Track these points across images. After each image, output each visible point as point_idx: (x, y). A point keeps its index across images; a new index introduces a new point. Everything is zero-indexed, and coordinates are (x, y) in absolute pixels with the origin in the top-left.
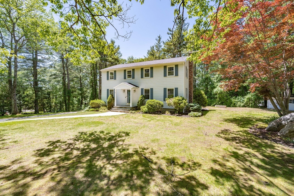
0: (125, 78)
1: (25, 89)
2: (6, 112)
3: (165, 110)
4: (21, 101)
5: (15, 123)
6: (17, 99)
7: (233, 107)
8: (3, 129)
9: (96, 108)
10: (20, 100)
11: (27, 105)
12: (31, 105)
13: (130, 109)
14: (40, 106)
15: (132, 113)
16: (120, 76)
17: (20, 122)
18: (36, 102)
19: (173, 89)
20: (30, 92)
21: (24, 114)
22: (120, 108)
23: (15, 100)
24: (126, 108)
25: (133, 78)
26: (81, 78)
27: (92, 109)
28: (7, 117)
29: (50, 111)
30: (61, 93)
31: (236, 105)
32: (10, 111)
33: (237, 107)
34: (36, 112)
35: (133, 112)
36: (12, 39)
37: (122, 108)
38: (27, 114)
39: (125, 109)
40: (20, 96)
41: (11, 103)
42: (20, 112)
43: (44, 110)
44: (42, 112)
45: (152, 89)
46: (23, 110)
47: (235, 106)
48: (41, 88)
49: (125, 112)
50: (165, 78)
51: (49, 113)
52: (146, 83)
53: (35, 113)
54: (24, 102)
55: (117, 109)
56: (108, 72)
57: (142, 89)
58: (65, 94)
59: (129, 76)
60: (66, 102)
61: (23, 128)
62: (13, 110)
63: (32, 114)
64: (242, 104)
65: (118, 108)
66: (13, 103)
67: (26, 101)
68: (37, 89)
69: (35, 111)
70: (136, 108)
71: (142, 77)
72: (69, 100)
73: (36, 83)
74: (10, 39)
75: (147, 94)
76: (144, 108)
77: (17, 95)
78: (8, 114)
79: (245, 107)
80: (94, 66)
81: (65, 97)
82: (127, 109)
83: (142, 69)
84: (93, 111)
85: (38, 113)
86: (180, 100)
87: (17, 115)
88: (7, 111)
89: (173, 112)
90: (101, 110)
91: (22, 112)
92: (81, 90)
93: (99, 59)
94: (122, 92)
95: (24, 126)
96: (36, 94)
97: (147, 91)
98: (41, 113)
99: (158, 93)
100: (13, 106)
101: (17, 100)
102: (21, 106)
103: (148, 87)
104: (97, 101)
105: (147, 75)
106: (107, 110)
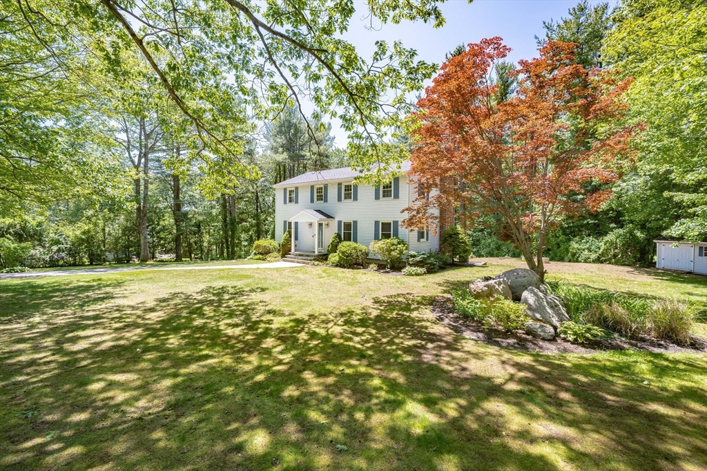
0: (312, 201)
1: (160, 216)
2: (132, 258)
3: (368, 261)
4: (155, 239)
5: (143, 272)
6: (149, 234)
7: (570, 261)
8: (130, 278)
9: (264, 253)
10: (152, 236)
11: (163, 246)
12: (169, 247)
13: (312, 258)
14: (183, 247)
15: (314, 264)
16: (304, 195)
17: (149, 272)
18: (177, 240)
19: (390, 224)
20: (168, 220)
21: (159, 261)
22: (300, 255)
23: (145, 238)
24: (308, 256)
25: (325, 202)
26: (257, 193)
27: (258, 256)
28: (135, 265)
29: (201, 258)
30: (220, 224)
31: (578, 257)
32: (138, 255)
33: (580, 262)
34: (178, 259)
35: (316, 263)
36: (141, 132)
37: (302, 255)
38: (163, 261)
39: (307, 258)
40: (153, 229)
41: (139, 241)
42: (153, 257)
43: (191, 255)
44: (187, 259)
45: (355, 222)
46: (157, 255)
47: (575, 259)
48: (186, 214)
49: (304, 263)
50: (378, 202)
51: (199, 261)
52: (346, 212)
53: (176, 261)
54: (160, 241)
55: (293, 258)
56: (285, 189)
57: (340, 222)
58: (226, 226)
59: (320, 197)
60: (227, 241)
61: (151, 278)
62: (142, 253)
63: (170, 261)
64: (594, 256)
65: (296, 255)
66: (142, 242)
67: (162, 238)
68: (180, 216)
69: (177, 257)
70: (323, 258)
71: (339, 199)
72: (233, 238)
73: (177, 207)
74: (138, 131)
75: (348, 232)
76: (334, 258)
77: (147, 228)
78: (136, 260)
79: (602, 262)
80: (280, 168)
81: (226, 232)
82: (309, 258)
83: (340, 184)
84: (259, 259)
85: (181, 261)
86: (393, 245)
87: (148, 263)
88: (133, 255)
89: (381, 267)
90: (269, 259)
91: (156, 258)
92: (256, 216)
93: (287, 157)
94: (307, 226)
95: (153, 276)
96: (177, 226)
97: (348, 226)
98: (186, 261)
99: (366, 229)
100: (142, 248)
101: (149, 237)
102: (154, 247)
103: (349, 219)
104: (264, 242)
105: (348, 196)
106: (280, 258)
